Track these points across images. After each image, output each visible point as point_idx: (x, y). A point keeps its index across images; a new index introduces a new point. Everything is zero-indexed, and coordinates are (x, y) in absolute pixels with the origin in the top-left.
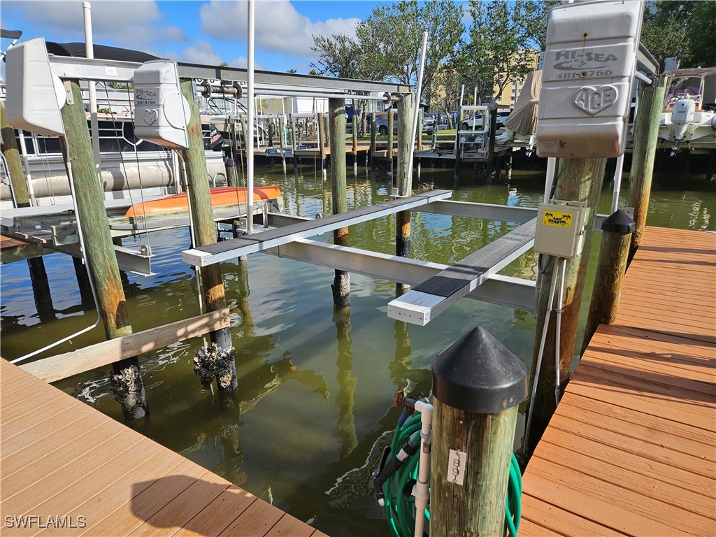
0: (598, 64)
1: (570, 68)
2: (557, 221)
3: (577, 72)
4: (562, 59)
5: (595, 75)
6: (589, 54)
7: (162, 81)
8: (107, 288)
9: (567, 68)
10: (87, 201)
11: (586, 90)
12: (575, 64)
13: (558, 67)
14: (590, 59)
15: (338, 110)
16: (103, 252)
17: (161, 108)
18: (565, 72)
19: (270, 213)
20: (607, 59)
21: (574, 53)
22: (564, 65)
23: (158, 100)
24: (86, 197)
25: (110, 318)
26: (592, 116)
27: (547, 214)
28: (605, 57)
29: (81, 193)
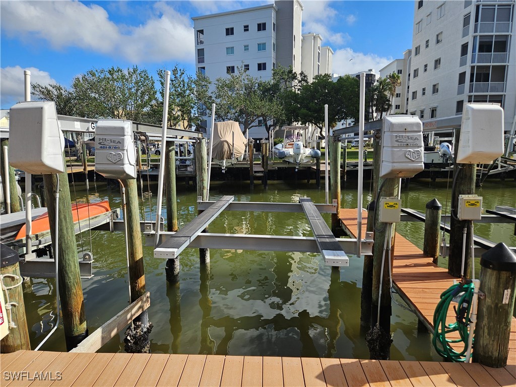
0: (412, 141)
1: (402, 142)
2: (391, 206)
3: (405, 144)
4: (398, 138)
5: (411, 145)
6: (408, 137)
7: (126, 134)
8: (75, 291)
9: (400, 142)
10: (66, 222)
11: (409, 151)
12: (404, 141)
13: (397, 141)
14: (409, 139)
15: (171, 148)
16: (74, 262)
17: (125, 152)
18: (399, 143)
19: (114, 221)
20: (415, 139)
21: (402, 136)
22: (399, 141)
23: (123, 146)
24: (65, 219)
25: (75, 317)
26: (413, 161)
27: (386, 204)
28: (414, 138)
29: (62, 216)
